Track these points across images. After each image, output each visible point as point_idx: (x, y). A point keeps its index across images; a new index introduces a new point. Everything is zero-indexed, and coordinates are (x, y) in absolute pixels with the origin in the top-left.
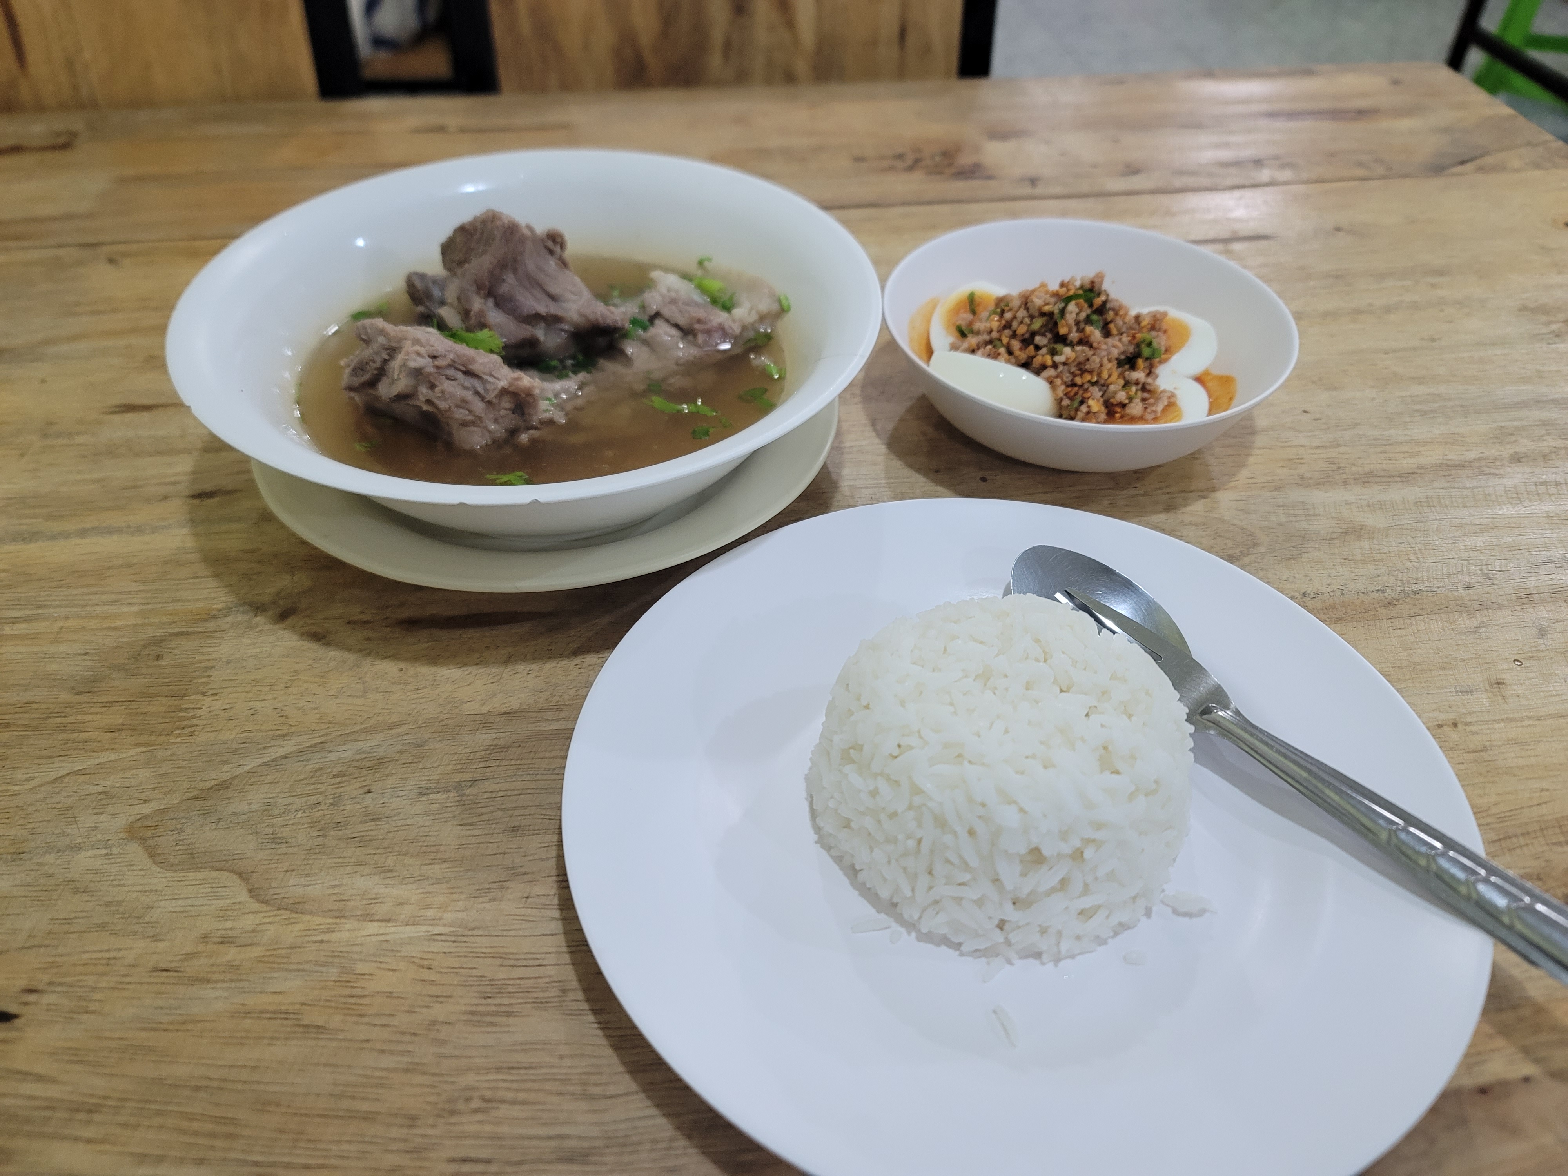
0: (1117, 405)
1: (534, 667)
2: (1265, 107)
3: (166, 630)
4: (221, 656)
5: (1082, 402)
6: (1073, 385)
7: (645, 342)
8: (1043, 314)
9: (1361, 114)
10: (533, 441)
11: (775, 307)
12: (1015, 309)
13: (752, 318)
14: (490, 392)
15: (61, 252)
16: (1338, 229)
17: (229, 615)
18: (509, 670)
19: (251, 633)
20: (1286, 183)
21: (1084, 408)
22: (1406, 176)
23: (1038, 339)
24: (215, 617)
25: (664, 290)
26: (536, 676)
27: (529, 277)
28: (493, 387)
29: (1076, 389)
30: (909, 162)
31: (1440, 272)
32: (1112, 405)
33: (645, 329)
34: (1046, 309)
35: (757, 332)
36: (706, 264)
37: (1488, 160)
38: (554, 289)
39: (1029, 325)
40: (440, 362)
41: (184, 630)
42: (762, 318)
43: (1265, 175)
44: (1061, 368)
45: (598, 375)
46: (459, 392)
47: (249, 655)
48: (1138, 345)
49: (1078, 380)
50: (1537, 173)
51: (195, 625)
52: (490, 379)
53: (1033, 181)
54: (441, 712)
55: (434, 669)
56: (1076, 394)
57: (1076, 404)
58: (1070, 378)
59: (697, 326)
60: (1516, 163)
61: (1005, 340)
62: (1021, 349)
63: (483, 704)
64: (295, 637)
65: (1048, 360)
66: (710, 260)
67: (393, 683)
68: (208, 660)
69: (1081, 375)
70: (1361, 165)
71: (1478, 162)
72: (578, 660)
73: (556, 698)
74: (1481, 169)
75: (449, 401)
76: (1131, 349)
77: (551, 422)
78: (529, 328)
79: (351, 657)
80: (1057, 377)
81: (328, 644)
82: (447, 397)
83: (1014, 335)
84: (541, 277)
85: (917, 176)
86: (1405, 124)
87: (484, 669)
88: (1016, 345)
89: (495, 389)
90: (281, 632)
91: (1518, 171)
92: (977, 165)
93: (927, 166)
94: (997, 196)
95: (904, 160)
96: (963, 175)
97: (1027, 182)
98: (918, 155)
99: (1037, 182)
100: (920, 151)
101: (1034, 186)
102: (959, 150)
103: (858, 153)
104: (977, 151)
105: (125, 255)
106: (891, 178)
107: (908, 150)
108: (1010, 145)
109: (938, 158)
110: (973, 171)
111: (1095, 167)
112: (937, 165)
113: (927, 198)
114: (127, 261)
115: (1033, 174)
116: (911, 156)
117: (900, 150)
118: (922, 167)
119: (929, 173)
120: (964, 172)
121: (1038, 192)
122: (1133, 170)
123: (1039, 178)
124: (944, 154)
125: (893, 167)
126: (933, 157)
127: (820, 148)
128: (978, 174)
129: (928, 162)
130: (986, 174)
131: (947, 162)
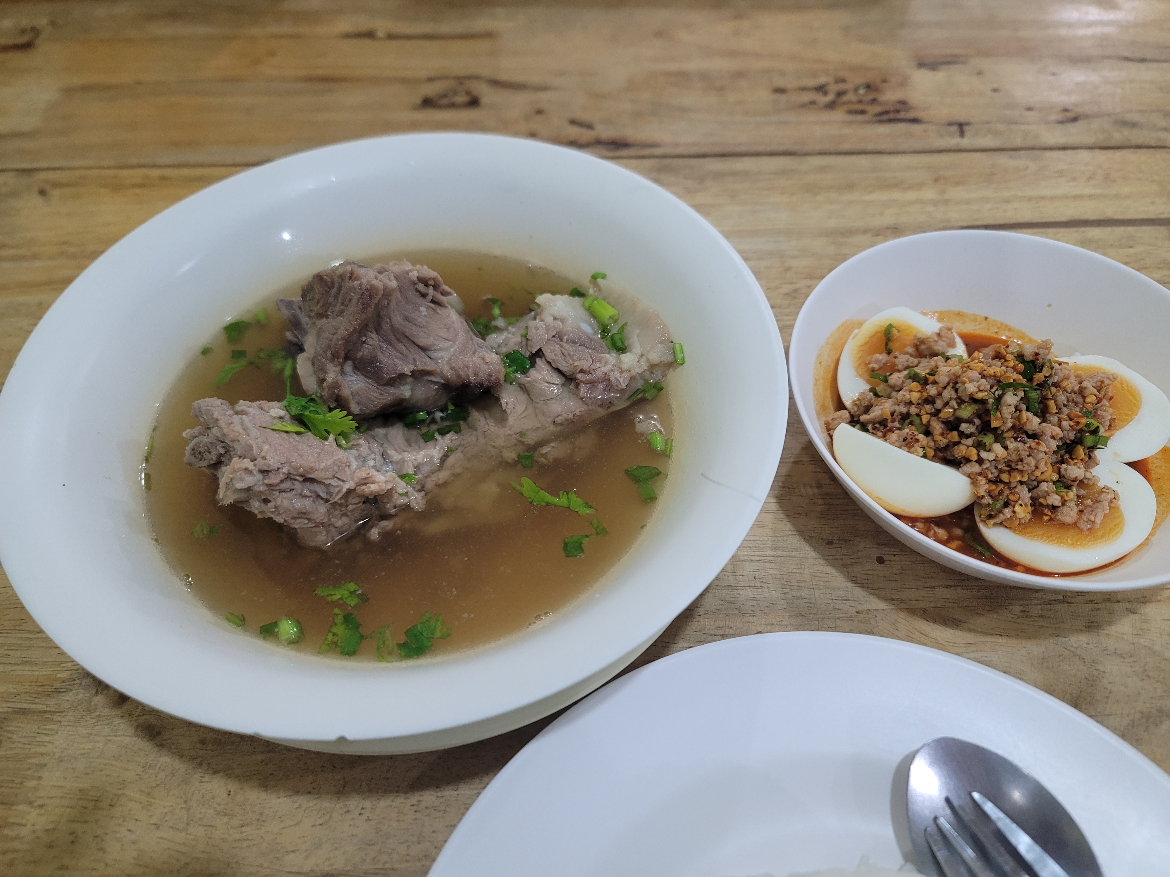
0: (1047, 506)
1: (368, 804)
3: (9, 705)
4: (55, 750)
5: (1006, 505)
6: (997, 481)
7: (523, 388)
8: (974, 400)
10: (385, 535)
11: (668, 358)
12: (941, 385)
13: (640, 368)
14: (334, 495)
17: (71, 690)
18: (340, 805)
19: (88, 718)
21: (1008, 512)
23: (964, 427)
24: (58, 691)
25: (549, 319)
26: (368, 819)
27: (394, 330)
28: (337, 490)
29: (1001, 486)
30: (830, 97)
32: (1041, 505)
33: (524, 371)
34: (980, 395)
35: (646, 381)
36: (599, 281)
38: (423, 341)
39: (955, 410)
40: (273, 479)
41: (26, 706)
42: (652, 367)
44: (987, 465)
45: (468, 437)
46: (299, 504)
47: (83, 751)
48: (1081, 431)
49: (1005, 477)
51: (37, 700)
52: (334, 482)
53: (961, 127)
54: (261, 865)
55: (263, 795)
56: (1001, 493)
57: (999, 505)
58: (996, 475)
59: (579, 376)
61: (925, 418)
62: (942, 434)
63: (307, 858)
64: (131, 731)
65: (973, 453)
66: (604, 277)
67: (218, 813)
68: (42, 754)
69: (1009, 473)
72: (414, 798)
73: (385, 857)
75: (284, 516)
76: (1072, 436)
77: (407, 508)
78: (392, 390)
79: (180, 766)
80: (980, 474)
81: (161, 745)
82: (281, 512)
83: (936, 413)
84: (410, 330)
85: (839, 115)
87: (315, 802)
88: (937, 427)
89: (339, 491)
90: (117, 721)
92: (903, 103)
93: (849, 102)
94: (920, 146)
95: (825, 93)
96: (885, 117)
97: (955, 129)
98: (841, 87)
99: (966, 128)
100: (843, 81)
101: (962, 134)
102: (884, 81)
103: (779, 82)
104: (904, 82)
105: (57, 185)
106: (810, 117)
107: (831, 80)
108: (940, 76)
109: (862, 91)
110: (898, 111)
111: (1030, 109)
112: (860, 102)
113: (846, 147)
114: (56, 193)
115: (962, 117)
116: (834, 88)
117: (823, 80)
118: (844, 104)
119: (851, 112)
120: (887, 112)
121: (966, 142)
122: (1071, 115)
123: (968, 124)
124: (868, 87)
125: (813, 103)
126: (856, 90)
127: (740, 75)
128: (902, 115)
129: (850, 97)
130: (911, 115)
131: (870, 97)
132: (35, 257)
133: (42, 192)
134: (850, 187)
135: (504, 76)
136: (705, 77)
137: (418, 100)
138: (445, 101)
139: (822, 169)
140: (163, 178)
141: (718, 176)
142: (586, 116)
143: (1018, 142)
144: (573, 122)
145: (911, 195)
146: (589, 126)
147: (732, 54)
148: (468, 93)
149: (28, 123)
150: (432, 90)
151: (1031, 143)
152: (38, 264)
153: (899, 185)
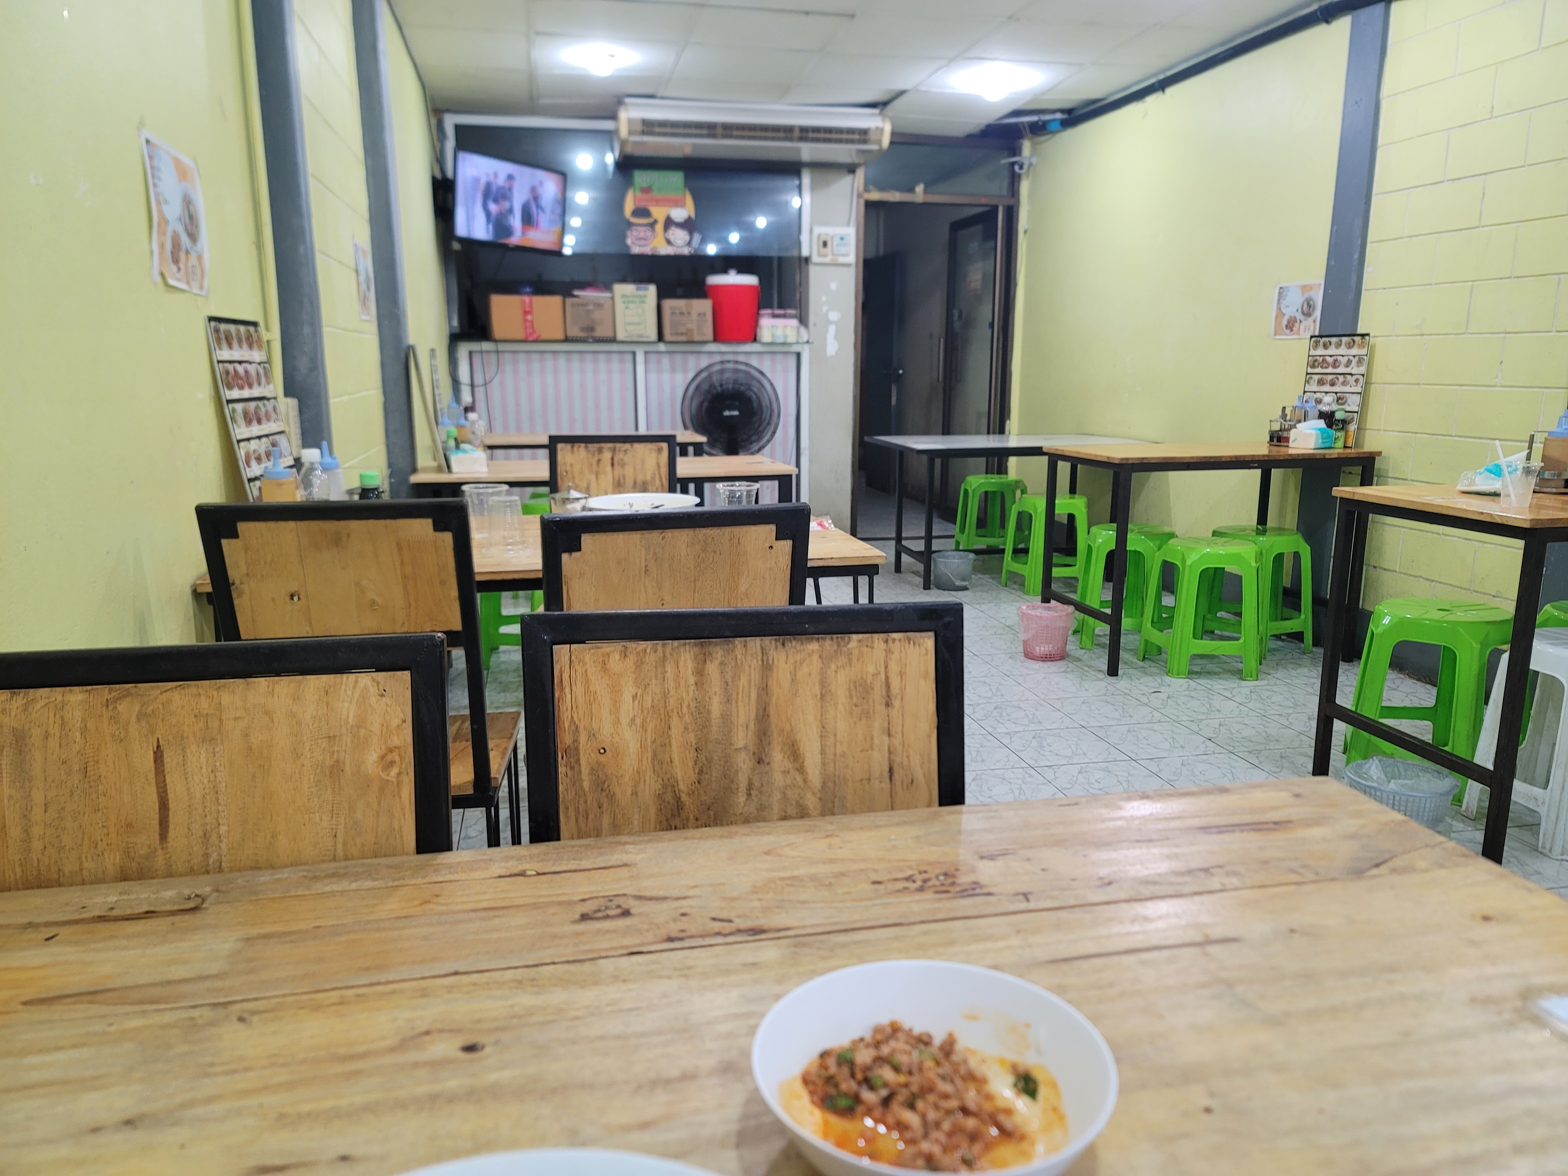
2: (1197, 822)
9: (1278, 825)
15: (195, 1013)
16: (1292, 931)
20: (1236, 889)
22: (1333, 880)
30: (919, 884)
31: (1392, 969)
37: (1398, 863)
43: (1215, 883)
50: (1443, 872)
53: (1026, 896)
60: (1422, 864)
70: (1293, 871)
71: (1390, 864)
74: (1394, 871)
85: (928, 895)
86: (1317, 832)
91: (1426, 871)
92: (975, 883)
93: (935, 886)
94: (999, 911)
95: (914, 881)
96: (966, 893)
97: (1021, 897)
98: (925, 876)
99: (1030, 897)
100: (925, 872)
101: (1028, 900)
102: (957, 870)
103: (875, 877)
104: (973, 870)
105: (254, 1013)
106: (906, 898)
107: (916, 872)
108: (999, 863)
109: (942, 878)
110: (974, 889)
111: (1074, 880)
112: (943, 885)
113: (941, 916)
114: (255, 1019)
115: (1025, 890)
116: (919, 878)
117: (909, 873)
118: (930, 887)
119: (937, 892)
120: (966, 890)
121: (1032, 905)
122: (1106, 881)
123: (1030, 893)
124: (946, 874)
125: (906, 888)
126: (937, 877)
127: (842, 874)
128: (978, 891)
129: (934, 882)
130: (985, 890)
131: (950, 881)
132: (247, 1069)
133: (241, 1019)
134: (952, 943)
135: (647, 893)
136: (814, 878)
137: (577, 916)
138: (600, 915)
139: (926, 933)
140: (358, 996)
141: (844, 946)
142: (724, 915)
143: (1072, 902)
144: (714, 919)
145: (1001, 944)
146: (730, 921)
147: (831, 861)
148: (619, 907)
149: (214, 968)
150: (587, 908)
151: (1080, 902)
152: (250, 1074)
153: (989, 938)
